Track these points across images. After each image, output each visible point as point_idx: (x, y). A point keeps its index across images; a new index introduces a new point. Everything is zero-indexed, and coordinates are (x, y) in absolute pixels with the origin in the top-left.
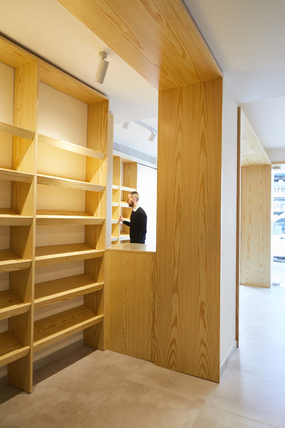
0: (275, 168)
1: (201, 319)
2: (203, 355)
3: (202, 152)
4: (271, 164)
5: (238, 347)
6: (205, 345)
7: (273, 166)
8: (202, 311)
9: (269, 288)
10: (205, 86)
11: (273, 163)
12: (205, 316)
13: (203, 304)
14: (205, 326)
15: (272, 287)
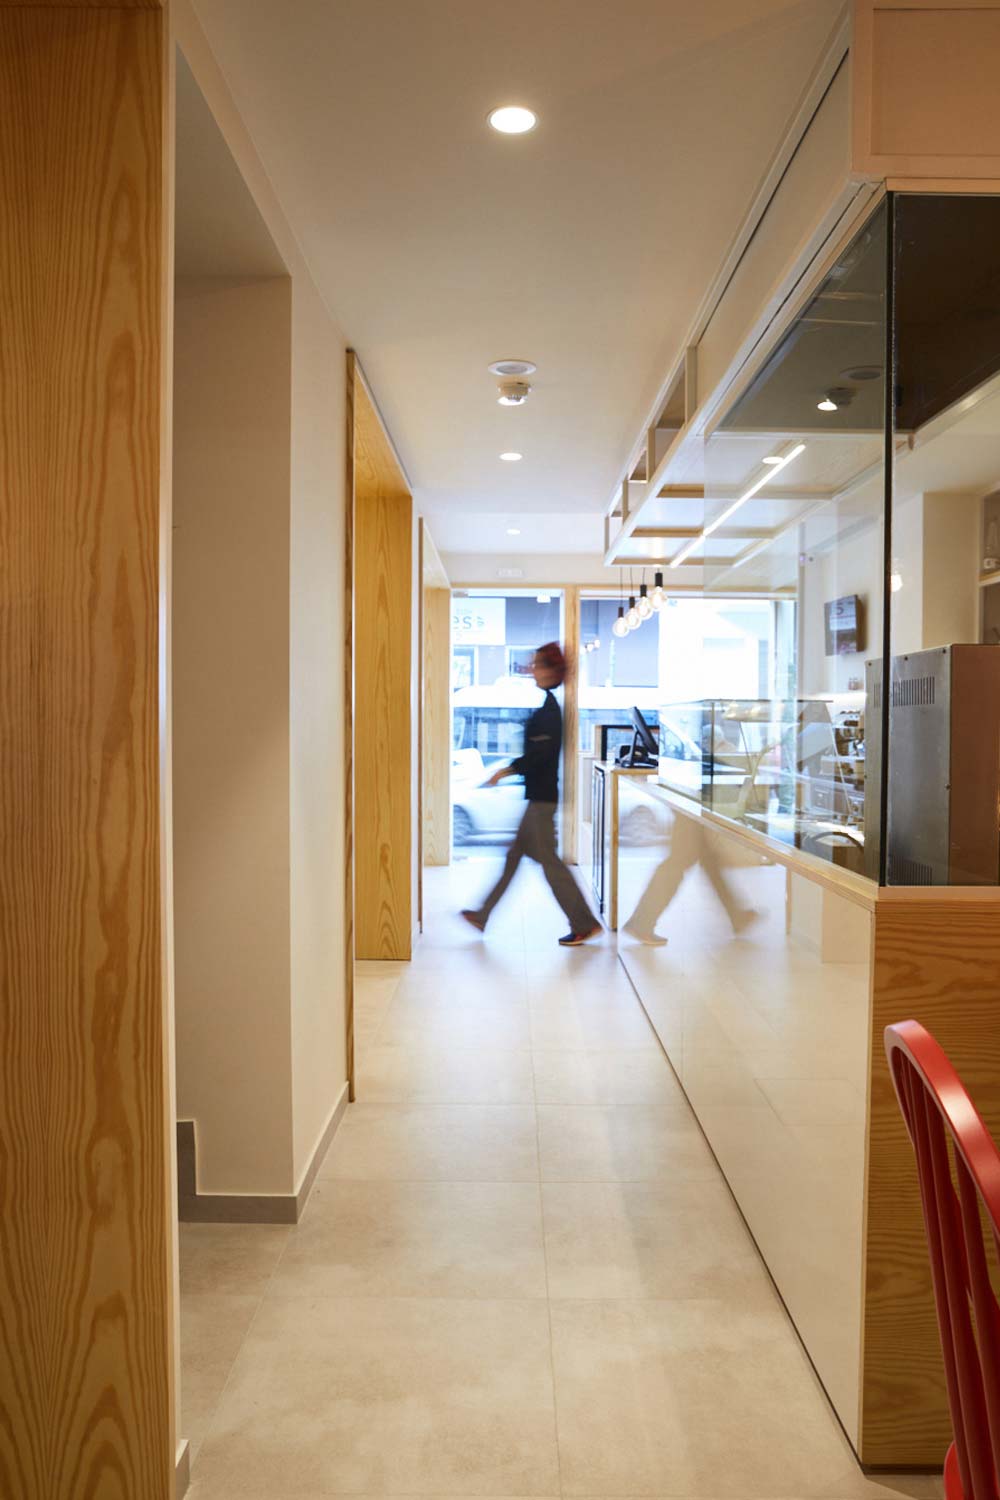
0: (459, 595)
1: (382, 871)
2: (386, 924)
3: (381, 609)
4: (449, 586)
5: (421, 932)
6: (389, 909)
7: (453, 590)
8: (384, 858)
9: (447, 864)
10: (385, 505)
11: (454, 585)
12: (389, 866)
13: (384, 847)
14: (389, 879)
15: (452, 862)
